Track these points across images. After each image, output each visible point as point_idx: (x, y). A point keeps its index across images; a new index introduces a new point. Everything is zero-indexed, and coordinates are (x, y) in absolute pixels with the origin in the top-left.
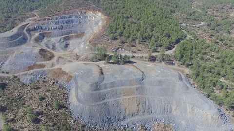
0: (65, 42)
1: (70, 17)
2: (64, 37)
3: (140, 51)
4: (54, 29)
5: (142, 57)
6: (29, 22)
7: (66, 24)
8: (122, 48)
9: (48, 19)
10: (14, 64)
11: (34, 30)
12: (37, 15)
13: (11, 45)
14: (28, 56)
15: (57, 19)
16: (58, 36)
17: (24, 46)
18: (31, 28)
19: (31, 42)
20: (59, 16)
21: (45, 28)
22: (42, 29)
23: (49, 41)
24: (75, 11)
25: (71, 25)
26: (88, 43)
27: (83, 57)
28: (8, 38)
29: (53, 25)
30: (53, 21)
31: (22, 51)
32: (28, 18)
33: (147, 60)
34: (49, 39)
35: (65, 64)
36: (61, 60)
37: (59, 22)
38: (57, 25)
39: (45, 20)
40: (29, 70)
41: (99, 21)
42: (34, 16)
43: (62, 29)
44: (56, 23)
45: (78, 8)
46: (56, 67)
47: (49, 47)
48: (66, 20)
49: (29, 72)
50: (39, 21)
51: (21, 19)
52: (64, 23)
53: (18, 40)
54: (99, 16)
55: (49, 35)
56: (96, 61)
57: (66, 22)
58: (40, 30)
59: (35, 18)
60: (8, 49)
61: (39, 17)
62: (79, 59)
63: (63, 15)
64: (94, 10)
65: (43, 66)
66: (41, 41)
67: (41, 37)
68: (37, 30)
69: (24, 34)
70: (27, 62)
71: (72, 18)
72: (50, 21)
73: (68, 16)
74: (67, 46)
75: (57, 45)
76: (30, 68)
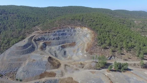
0: (63, 50)
1: (64, 31)
2: (60, 45)
3: (130, 58)
4: (53, 39)
5: (135, 65)
6: (35, 34)
7: (61, 36)
8: (114, 56)
9: (49, 32)
10: (27, 72)
11: (39, 40)
12: (40, 29)
13: (23, 53)
14: (39, 64)
15: (55, 32)
16: (56, 45)
17: (33, 54)
18: (37, 38)
19: (38, 50)
20: (56, 30)
21: (47, 39)
22: (44, 39)
23: (51, 49)
24: (67, 27)
25: (65, 36)
26: (85, 52)
27: (87, 65)
28: (22, 47)
29: (52, 37)
30: (52, 33)
31: (33, 59)
32: (33, 31)
33: (140, 67)
34: (50, 47)
35: (73, 72)
36: (67, 68)
37: (56, 34)
38: (55, 37)
39: (46, 33)
40: (40, 78)
41: (87, 34)
42: (37, 30)
43: (59, 39)
44: (54, 35)
45: (69, 25)
46: (66, 76)
47: (53, 55)
48: (61, 33)
49: (40, 80)
50: (42, 33)
51: (29, 32)
52: (60, 35)
53: (29, 49)
54: (85, 30)
55: (50, 44)
56: (100, 69)
57: (62, 35)
58: (43, 40)
59: (39, 31)
60: (22, 56)
61: (41, 31)
62: (84, 67)
63: (59, 30)
64: (81, 26)
65: (54, 75)
66: (45, 49)
67: (44, 46)
68: (41, 40)
69: (33, 44)
70: (38, 70)
71: (65, 32)
72: (50, 34)
73: (62, 30)
74: (65, 54)
75: (57, 52)
76: (42, 76)
